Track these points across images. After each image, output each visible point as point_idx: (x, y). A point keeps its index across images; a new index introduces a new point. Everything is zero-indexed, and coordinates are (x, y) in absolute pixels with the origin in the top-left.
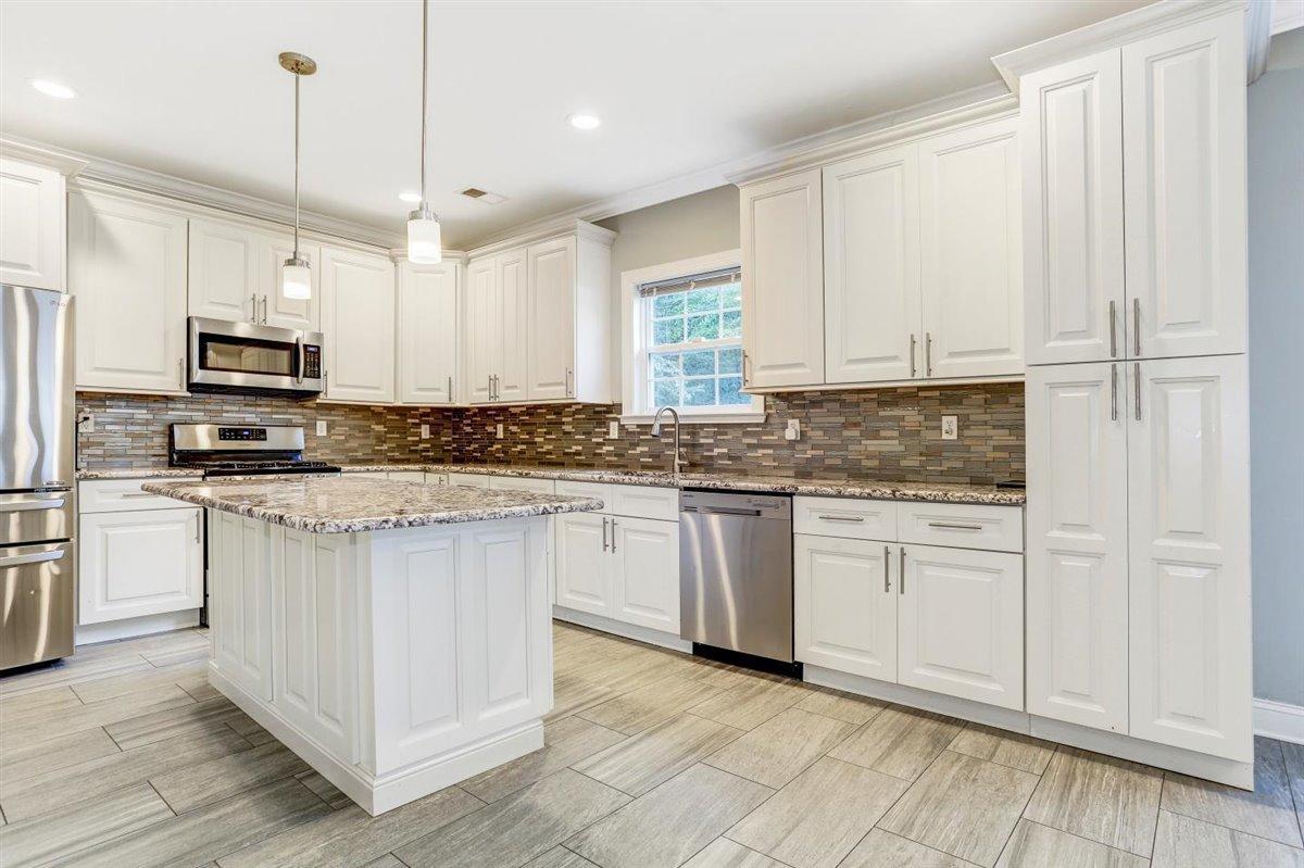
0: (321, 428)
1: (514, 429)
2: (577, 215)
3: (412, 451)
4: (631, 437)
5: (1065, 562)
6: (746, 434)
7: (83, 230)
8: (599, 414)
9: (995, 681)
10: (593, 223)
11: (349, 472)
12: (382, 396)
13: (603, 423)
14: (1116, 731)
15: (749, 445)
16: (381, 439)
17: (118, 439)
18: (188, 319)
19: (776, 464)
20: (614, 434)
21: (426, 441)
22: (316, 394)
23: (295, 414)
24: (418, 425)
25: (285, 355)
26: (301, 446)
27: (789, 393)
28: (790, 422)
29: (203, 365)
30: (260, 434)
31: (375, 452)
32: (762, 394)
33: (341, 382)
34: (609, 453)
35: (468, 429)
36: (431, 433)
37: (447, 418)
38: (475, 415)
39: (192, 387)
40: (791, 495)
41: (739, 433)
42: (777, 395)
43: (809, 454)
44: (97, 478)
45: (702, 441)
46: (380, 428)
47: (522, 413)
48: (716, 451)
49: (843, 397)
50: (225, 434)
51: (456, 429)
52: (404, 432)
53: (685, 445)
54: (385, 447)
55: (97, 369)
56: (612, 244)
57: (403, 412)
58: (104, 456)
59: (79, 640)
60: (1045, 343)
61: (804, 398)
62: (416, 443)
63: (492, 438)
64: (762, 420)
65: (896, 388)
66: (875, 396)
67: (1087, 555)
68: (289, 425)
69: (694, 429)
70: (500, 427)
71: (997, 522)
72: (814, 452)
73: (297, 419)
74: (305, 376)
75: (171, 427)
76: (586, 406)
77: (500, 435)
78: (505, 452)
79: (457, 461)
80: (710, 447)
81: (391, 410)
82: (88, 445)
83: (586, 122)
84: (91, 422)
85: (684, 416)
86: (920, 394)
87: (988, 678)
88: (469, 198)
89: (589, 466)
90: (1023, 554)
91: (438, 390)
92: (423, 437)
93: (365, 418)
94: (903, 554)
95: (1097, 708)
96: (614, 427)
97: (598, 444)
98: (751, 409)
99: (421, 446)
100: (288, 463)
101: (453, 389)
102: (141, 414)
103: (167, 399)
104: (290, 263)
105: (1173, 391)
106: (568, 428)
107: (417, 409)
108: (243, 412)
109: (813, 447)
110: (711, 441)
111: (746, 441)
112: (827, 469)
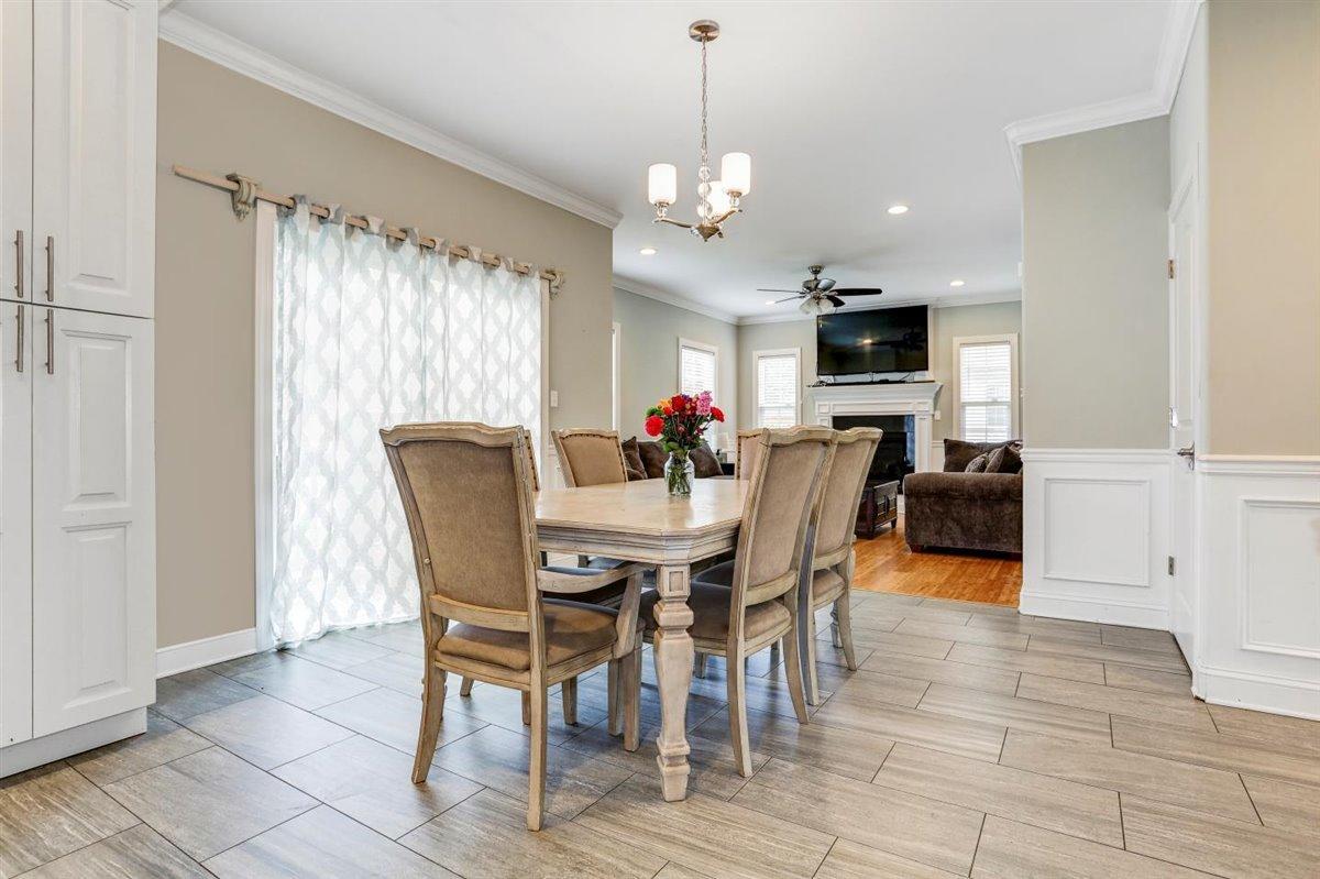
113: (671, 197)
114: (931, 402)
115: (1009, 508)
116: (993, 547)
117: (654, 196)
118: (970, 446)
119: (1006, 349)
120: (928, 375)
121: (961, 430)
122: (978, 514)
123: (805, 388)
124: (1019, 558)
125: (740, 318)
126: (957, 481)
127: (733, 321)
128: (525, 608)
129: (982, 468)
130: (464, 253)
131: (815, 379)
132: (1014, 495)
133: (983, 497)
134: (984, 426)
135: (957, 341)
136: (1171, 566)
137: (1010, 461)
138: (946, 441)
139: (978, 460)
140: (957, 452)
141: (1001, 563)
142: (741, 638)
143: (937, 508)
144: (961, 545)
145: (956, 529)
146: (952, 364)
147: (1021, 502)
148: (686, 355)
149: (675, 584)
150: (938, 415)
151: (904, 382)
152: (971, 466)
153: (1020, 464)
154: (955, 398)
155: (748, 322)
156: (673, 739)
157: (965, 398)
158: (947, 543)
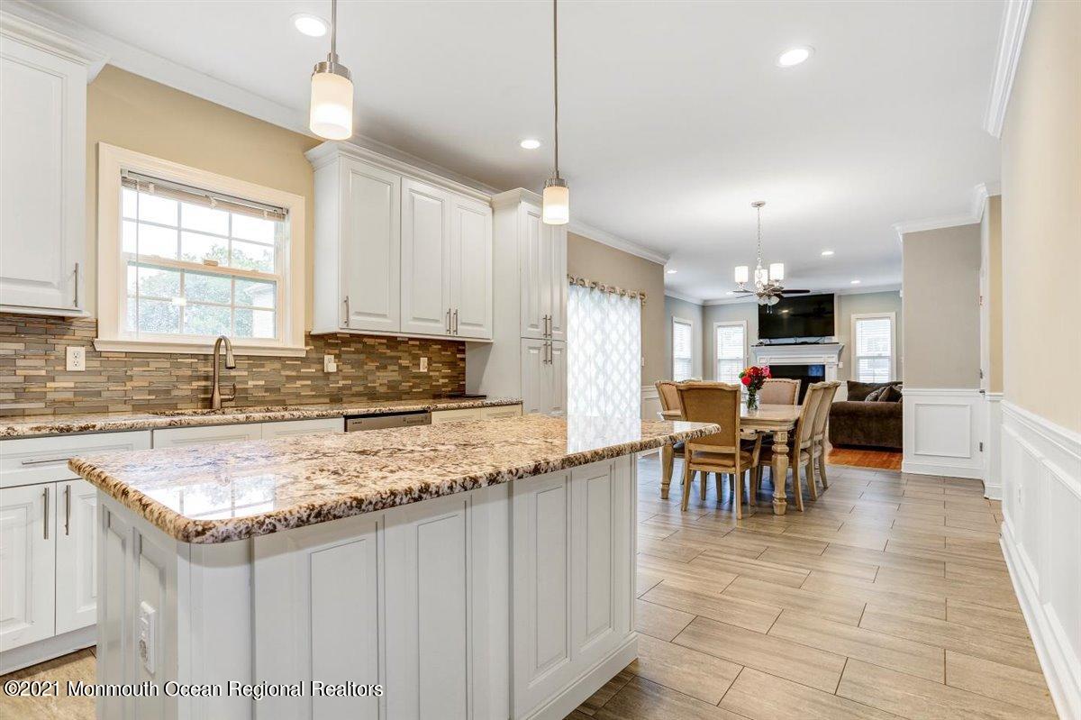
6: (285, 367)
15: (288, 377)
19: (314, 393)
20: (77, 363)
28: (328, 357)
41: (277, 365)
43: (341, 383)
49: (365, 340)
61: (337, 338)
64: (302, 354)
65: (396, 337)
66: (385, 341)
72: (344, 382)
86: (411, 343)
96: (77, 354)
109: (345, 378)
110: (246, 373)
111: (283, 373)
112: (353, 395)
113: (745, 279)
114: (836, 356)
115: (892, 422)
116: (883, 444)
117: (738, 280)
118: (864, 385)
119: (888, 321)
120: (834, 339)
121: (857, 375)
122: (874, 425)
123: (751, 348)
124: (900, 451)
125: (705, 301)
126: (861, 406)
127: (700, 303)
128: (734, 445)
129: (876, 399)
130: (612, 290)
131: (757, 341)
132: (897, 415)
133: (877, 416)
134: (874, 372)
135: (853, 317)
136: (981, 447)
137: (893, 393)
138: (848, 382)
139: (873, 394)
140: (857, 390)
141: (888, 454)
142: (799, 460)
143: (848, 422)
144: (863, 443)
145: (860, 434)
146: (850, 332)
147: (901, 419)
148: (676, 326)
149: (781, 438)
150: (841, 365)
151: (818, 343)
152: (869, 397)
153: (900, 396)
154: (853, 353)
155: (710, 303)
156: (781, 492)
157: (859, 353)
158: (856, 442)
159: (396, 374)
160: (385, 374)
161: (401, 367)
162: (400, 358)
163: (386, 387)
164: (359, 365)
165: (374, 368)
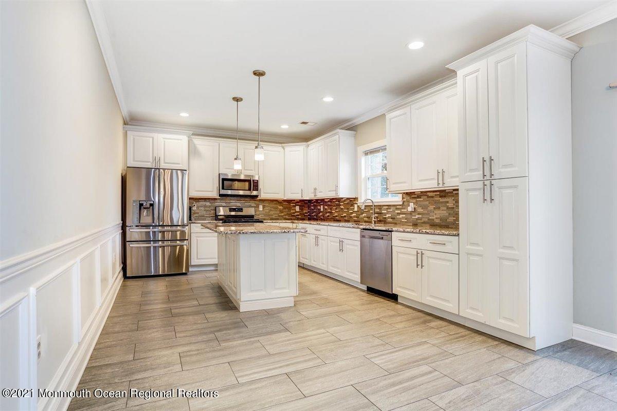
0: (261, 208)
1: (326, 207)
2: (339, 128)
3: (292, 216)
4: (360, 211)
5: (472, 258)
6: (397, 209)
7: (192, 151)
8: (352, 201)
9: (450, 303)
10: (346, 130)
11: (266, 222)
12: (280, 196)
13: (352, 205)
14: (486, 323)
15: (398, 213)
16: (281, 211)
17: (202, 212)
18: (219, 174)
19: (406, 221)
20: (356, 209)
21: (298, 212)
22: (257, 196)
23: (253, 203)
24: (295, 206)
25: (247, 184)
26: (253, 213)
27: (410, 193)
28: (410, 204)
29: (223, 188)
30: (241, 210)
31: (279, 216)
32: (401, 193)
33: (265, 192)
34: (354, 217)
35: (312, 208)
36: (300, 209)
37: (305, 203)
38: (314, 202)
39: (220, 195)
40: (391, 231)
41: (395, 208)
42: (407, 193)
43: (417, 216)
44: (195, 223)
45: (383, 212)
46: (281, 207)
47: (328, 202)
48: (387, 215)
49: (428, 194)
50: (231, 210)
51: (309, 207)
52: (290, 209)
53: (377, 213)
54: (283, 214)
55: (196, 191)
56: (355, 136)
57: (289, 201)
58: (198, 217)
59: (191, 269)
60: (465, 174)
61: (415, 195)
62: (294, 213)
63: (320, 212)
64: (401, 203)
65: (445, 190)
66: (439, 193)
67: (478, 255)
68: (250, 206)
69: (380, 207)
70: (322, 206)
71: (451, 242)
73: (253, 205)
74: (253, 190)
75: (216, 207)
76: (348, 199)
77: (322, 210)
78: (323, 216)
79: (309, 219)
80: (385, 214)
81: (285, 201)
82: (195, 213)
83: (328, 99)
84: (196, 207)
85: (376, 202)
86: (454, 192)
87: (448, 301)
88: (302, 125)
89: (348, 221)
90: (459, 254)
91: (298, 193)
92: (297, 210)
93: (276, 204)
94: (422, 254)
95: (480, 314)
96: (356, 206)
97: (351, 213)
98: (398, 199)
99: (296, 214)
100: (250, 219)
101: (303, 192)
102: (208, 204)
103: (215, 199)
104: (236, 159)
105: (504, 192)
106: (342, 207)
107: (294, 200)
108: (237, 203)
109: (419, 214)
110: (386, 212)
111: (396, 212)
112: (423, 223)
159: (445, 212)
160: (439, 212)
161: (448, 208)
162: (448, 202)
163: (439, 220)
164: (424, 207)
165: (433, 209)
